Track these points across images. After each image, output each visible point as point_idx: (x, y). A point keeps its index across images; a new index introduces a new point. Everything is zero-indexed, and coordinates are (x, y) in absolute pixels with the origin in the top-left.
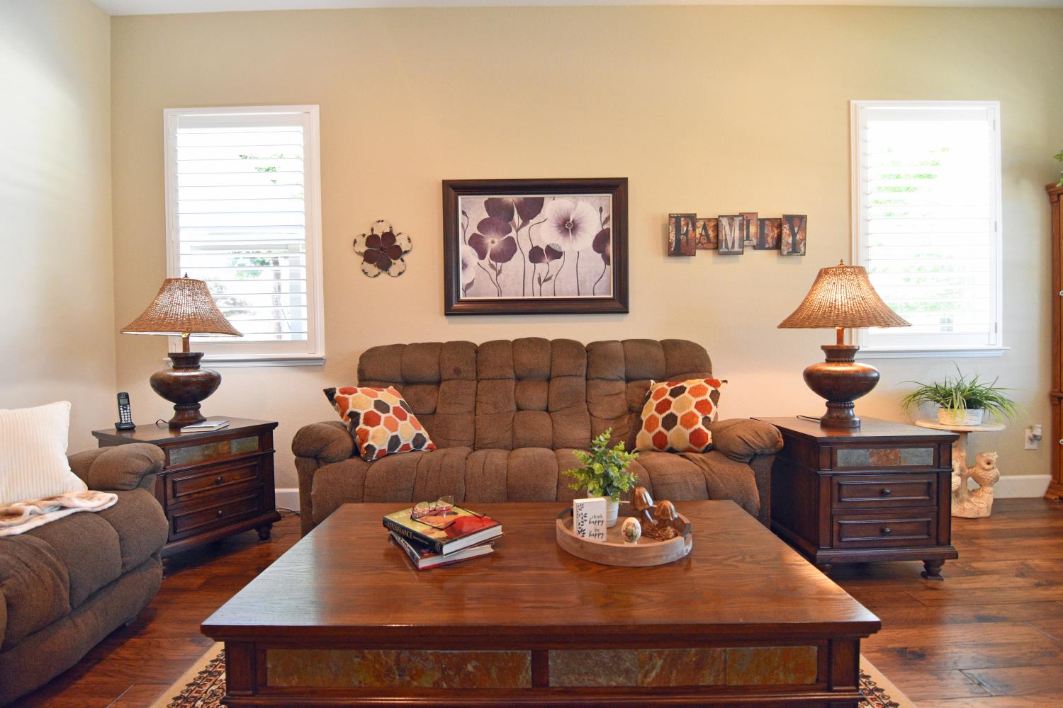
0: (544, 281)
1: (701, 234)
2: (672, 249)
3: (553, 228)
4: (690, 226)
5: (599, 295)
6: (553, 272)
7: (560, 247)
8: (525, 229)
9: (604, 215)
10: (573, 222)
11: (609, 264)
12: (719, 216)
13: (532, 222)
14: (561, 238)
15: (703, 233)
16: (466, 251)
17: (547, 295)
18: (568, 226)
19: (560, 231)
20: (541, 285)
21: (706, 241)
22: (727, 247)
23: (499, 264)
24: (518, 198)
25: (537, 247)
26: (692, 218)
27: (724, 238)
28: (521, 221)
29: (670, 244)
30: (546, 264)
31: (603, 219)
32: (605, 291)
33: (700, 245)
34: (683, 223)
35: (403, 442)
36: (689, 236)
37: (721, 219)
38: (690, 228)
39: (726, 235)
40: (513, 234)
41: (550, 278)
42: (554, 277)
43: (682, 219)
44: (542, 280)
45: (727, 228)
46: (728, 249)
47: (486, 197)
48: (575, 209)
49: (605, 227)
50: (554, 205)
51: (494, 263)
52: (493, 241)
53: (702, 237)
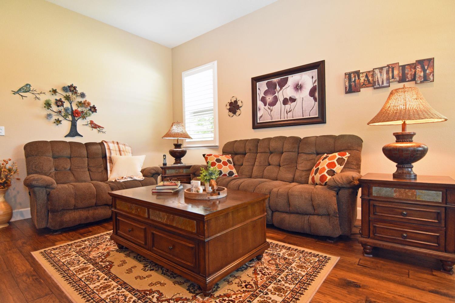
0: (289, 112)
1: (365, 80)
2: (347, 90)
3: (292, 89)
4: (356, 77)
5: (312, 116)
6: (292, 108)
7: (295, 97)
8: (281, 91)
9: (314, 80)
10: (300, 85)
11: (316, 102)
12: (373, 69)
13: (284, 88)
14: (295, 93)
15: (366, 79)
16: (260, 104)
17: (290, 118)
18: (298, 87)
19: (295, 90)
20: (287, 114)
21: (368, 83)
22: (379, 84)
23: (271, 107)
24: (278, 79)
25: (286, 98)
26: (358, 73)
27: (377, 80)
28: (279, 88)
29: (346, 88)
30: (290, 105)
31: (314, 82)
32: (315, 114)
33: (364, 85)
34: (352, 76)
35: (223, 173)
36: (356, 82)
37: (374, 70)
38: (357, 78)
39: (378, 78)
40: (276, 94)
41: (291, 111)
42: (293, 110)
43: (352, 74)
44: (288, 112)
45: (379, 75)
46: (380, 85)
47: (266, 81)
48: (301, 79)
49: (314, 85)
50: (293, 79)
51: (269, 107)
52: (269, 98)
53: (365, 81)
